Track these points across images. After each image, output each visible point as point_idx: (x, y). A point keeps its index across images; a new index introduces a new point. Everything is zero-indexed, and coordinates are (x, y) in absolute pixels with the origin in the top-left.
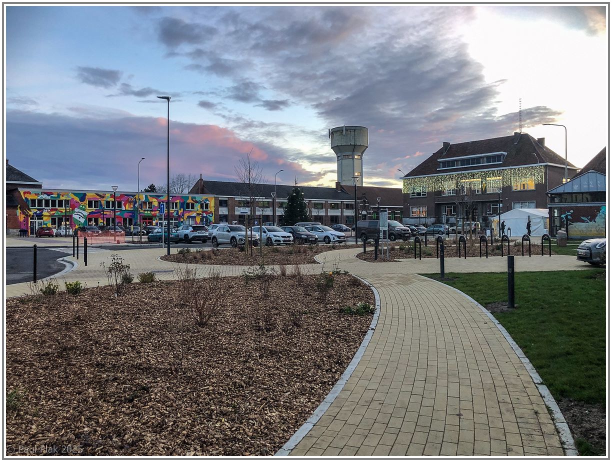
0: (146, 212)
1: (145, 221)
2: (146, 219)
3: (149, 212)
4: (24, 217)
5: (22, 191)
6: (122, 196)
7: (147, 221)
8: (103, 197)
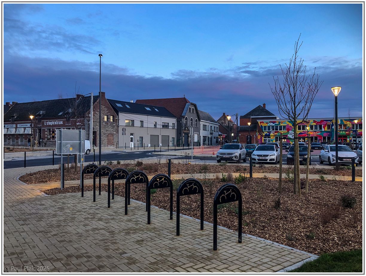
0: (341, 132)
1: (341, 138)
2: (341, 137)
3: (344, 132)
4: (261, 137)
5: (259, 121)
6: (322, 121)
7: (343, 138)
8: (308, 123)
